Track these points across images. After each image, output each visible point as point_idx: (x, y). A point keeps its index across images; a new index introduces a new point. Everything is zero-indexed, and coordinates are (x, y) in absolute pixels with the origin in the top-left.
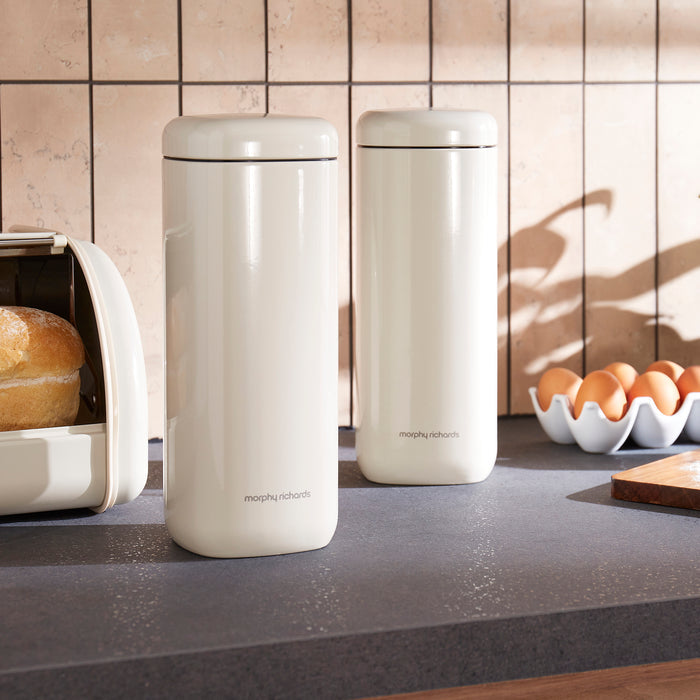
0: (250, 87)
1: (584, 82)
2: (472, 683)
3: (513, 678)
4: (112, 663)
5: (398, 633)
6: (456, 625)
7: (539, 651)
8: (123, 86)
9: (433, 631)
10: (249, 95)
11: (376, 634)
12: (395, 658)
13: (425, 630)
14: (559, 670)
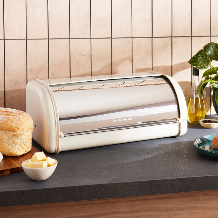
1: (210, 36)
4: (68, 187)
5: (134, 182)
6: (148, 181)
7: (168, 187)
8: (98, 39)
9: (142, 182)
10: (128, 40)
11: (129, 182)
12: (133, 188)
13: (141, 182)
14: (173, 192)
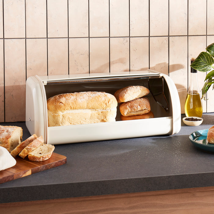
0: (126, 38)
1: (207, 35)
2: (149, 191)
3: (159, 190)
